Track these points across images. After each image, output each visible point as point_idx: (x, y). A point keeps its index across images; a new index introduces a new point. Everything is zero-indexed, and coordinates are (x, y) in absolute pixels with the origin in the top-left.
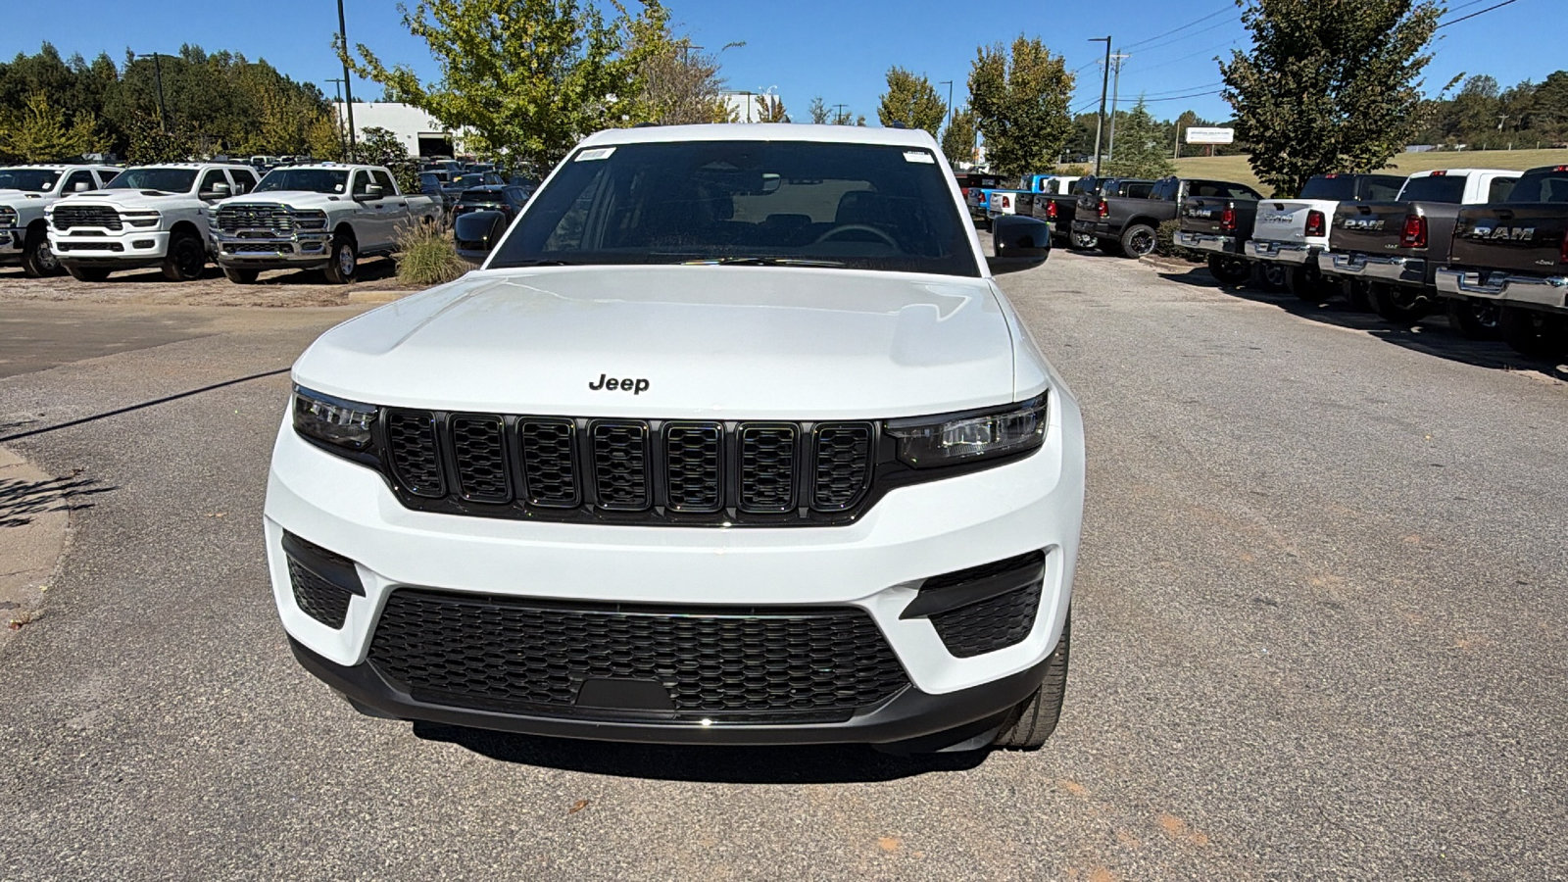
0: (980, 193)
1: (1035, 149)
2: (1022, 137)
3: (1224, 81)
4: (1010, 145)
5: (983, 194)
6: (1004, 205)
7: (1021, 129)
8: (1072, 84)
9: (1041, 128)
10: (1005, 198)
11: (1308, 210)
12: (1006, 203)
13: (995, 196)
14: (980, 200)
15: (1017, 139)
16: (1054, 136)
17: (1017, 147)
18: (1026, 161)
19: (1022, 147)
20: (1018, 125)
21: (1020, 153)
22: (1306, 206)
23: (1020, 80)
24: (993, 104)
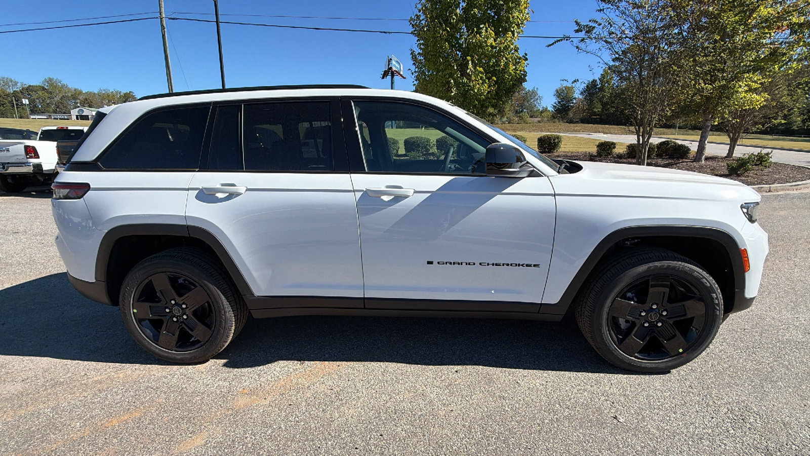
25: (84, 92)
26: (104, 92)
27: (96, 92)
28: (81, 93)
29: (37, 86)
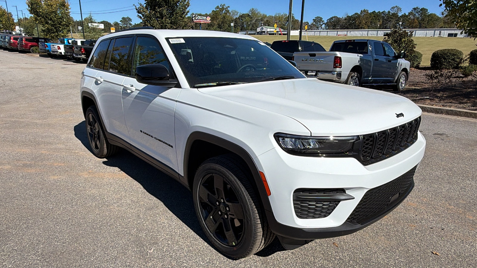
0: (45, 44)
1: (60, 29)
2: (55, 25)
3: (137, 12)
4: (50, 27)
5: (47, 45)
6: (58, 49)
7: (54, 22)
8: (69, 7)
9: (61, 22)
10: (58, 47)
11: (186, 52)
12: (59, 48)
13: (53, 46)
14: (46, 47)
15: (52, 25)
16: (66, 25)
17: (53, 28)
18: (58, 33)
19: (55, 28)
20: (52, 20)
21: (55, 30)
22: (186, 51)
23: (50, 4)
24: (40, 12)
25: (267, 16)
26: (278, 15)
27: (274, 16)
28: (266, 16)
29: (246, 14)
